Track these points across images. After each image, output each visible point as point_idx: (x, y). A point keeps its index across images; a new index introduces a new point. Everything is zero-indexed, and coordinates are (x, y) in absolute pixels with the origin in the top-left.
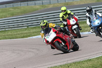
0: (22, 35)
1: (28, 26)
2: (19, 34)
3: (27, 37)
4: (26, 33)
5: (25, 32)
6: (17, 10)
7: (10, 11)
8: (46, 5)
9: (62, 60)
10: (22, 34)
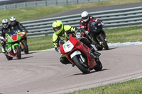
0: (39, 46)
1: (46, 34)
2: (34, 45)
3: (44, 48)
4: (44, 43)
5: (43, 41)
6: (31, 11)
7: (22, 12)
8: (73, 5)
9: (95, 81)
10: (38, 44)
